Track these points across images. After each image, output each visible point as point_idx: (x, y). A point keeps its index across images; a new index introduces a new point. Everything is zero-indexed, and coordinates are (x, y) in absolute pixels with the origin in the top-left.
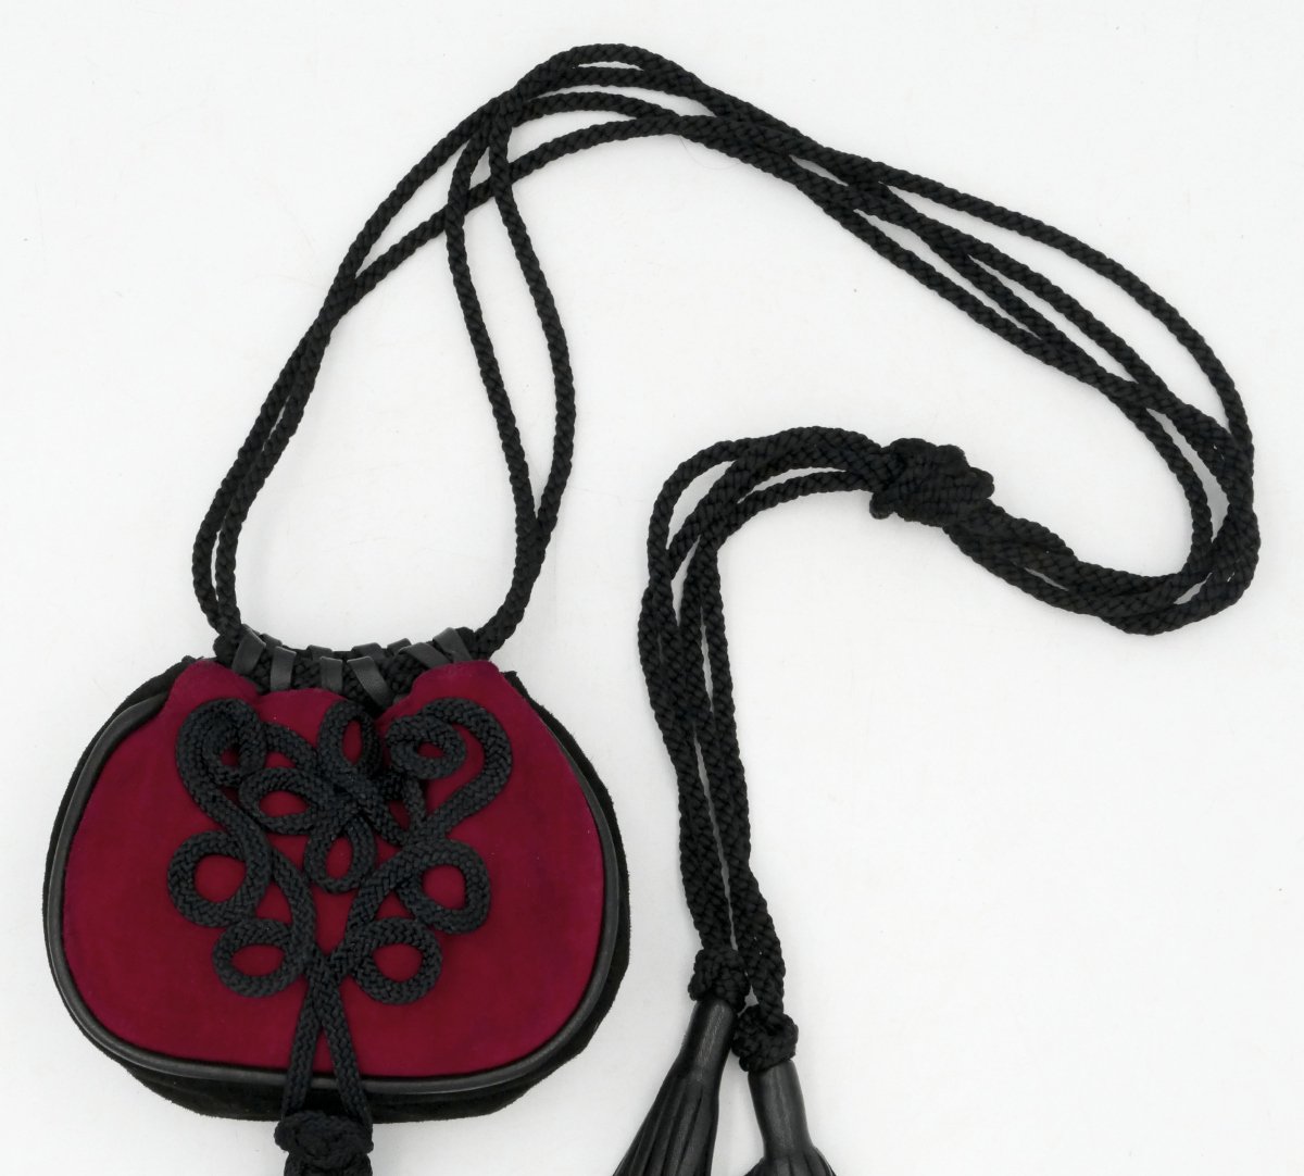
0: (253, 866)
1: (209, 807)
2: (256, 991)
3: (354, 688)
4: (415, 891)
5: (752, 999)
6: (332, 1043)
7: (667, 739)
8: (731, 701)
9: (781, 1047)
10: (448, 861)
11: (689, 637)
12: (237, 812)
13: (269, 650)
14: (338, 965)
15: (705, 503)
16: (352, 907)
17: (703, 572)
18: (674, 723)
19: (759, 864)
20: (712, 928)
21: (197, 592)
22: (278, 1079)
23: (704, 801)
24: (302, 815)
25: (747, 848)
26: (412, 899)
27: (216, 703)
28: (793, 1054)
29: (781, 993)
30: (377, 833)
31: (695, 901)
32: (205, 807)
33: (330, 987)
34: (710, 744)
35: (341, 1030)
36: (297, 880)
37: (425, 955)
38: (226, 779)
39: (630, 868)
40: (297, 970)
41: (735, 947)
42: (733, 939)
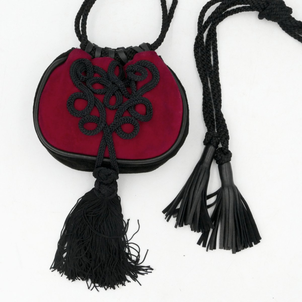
0: (90, 102)
1: (78, 86)
2: (90, 134)
3: (117, 58)
4: (133, 110)
5: (220, 146)
6: (109, 149)
7: (200, 76)
8: (218, 67)
9: (227, 158)
10: (142, 103)
11: (208, 49)
12: (86, 88)
13: (95, 48)
14: (112, 128)
15: (213, 13)
16: (116, 113)
17: (212, 32)
18: (203, 72)
19: (224, 110)
20: (210, 126)
21: (76, 32)
22: (94, 158)
23: (210, 93)
24: (103, 89)
25: (221, 106)
26: (132, 112)
27: (81, 60)
28: (230, 160)
29: (228, 144)
30: (123, 95)
31: (206, 119)
32: (77, 86)
33: (109, 134)
34: (212, 78)
35: (112, 146)
36: (101, 106)
37: (135, 126)
38: (83, 79)
39: (189, 109)
40: (101, 129)
41: (216, 132)
42: (216, 130)
